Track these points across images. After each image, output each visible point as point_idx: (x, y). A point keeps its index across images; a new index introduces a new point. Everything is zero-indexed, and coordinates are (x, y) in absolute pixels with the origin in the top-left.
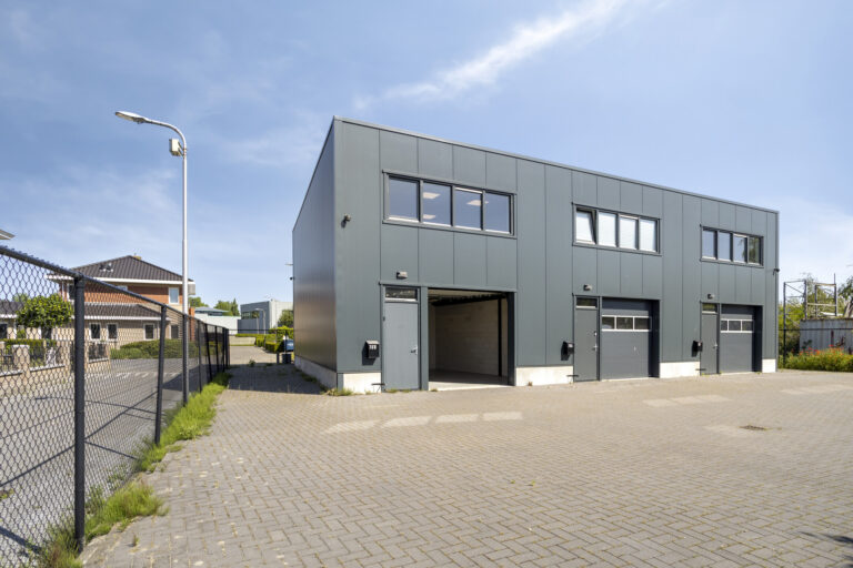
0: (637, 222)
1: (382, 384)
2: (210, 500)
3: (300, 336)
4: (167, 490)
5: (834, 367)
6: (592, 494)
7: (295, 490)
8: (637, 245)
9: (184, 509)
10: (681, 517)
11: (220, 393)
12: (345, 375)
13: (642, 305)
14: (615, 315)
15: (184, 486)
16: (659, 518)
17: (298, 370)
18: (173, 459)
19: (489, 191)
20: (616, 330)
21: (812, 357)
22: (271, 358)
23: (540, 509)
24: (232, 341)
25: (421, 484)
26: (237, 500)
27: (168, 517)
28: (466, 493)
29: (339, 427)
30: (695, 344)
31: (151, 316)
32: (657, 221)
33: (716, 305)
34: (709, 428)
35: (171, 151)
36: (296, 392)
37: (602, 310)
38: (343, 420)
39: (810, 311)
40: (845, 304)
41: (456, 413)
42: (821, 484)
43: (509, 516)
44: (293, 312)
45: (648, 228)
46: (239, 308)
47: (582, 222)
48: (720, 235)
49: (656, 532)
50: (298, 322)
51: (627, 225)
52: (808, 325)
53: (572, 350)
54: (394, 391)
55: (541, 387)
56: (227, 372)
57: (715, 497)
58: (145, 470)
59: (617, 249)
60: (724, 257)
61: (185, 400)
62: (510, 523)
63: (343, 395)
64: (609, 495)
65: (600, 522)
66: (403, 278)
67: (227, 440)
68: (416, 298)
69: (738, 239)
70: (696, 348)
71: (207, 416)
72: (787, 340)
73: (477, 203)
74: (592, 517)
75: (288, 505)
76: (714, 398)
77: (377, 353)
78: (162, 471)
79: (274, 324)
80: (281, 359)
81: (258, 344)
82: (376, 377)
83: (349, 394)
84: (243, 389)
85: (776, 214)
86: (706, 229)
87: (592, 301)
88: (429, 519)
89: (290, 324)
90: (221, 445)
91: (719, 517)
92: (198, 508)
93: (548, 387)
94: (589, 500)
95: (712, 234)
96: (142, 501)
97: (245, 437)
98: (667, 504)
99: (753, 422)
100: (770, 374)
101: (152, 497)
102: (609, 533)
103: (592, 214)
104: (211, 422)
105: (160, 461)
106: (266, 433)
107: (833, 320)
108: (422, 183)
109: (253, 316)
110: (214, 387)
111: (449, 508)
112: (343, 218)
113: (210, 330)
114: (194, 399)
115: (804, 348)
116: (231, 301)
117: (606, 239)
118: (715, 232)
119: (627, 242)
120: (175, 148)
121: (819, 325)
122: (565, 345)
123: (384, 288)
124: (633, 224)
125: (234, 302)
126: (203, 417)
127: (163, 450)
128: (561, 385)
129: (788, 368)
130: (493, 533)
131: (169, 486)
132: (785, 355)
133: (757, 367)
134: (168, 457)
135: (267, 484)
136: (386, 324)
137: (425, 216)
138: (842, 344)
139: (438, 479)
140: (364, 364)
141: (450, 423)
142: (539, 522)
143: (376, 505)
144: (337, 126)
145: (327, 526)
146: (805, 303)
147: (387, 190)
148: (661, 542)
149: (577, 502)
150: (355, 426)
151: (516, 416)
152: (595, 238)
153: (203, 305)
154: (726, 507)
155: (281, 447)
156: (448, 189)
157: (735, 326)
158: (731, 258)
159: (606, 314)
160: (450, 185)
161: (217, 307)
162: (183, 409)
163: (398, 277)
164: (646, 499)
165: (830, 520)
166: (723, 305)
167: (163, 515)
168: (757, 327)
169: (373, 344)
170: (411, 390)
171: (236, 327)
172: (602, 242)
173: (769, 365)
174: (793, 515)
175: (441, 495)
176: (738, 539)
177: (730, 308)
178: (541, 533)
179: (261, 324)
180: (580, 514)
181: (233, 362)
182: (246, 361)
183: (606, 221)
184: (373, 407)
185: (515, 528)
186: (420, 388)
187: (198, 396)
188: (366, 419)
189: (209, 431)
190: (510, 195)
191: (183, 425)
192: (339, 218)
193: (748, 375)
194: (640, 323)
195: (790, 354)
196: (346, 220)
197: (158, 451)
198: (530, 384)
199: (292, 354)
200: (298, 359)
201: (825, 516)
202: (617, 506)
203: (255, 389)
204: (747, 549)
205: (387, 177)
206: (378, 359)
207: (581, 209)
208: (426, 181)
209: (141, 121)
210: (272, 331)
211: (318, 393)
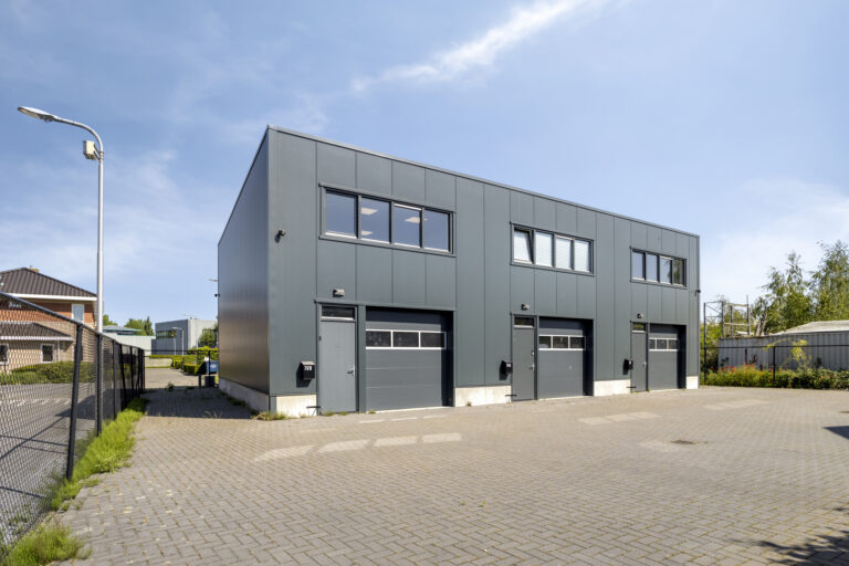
0: (572, 242)
1: (318, 407)
2: (139, 538)
3: (223, 357)
4: (86, 530)
5: (747, 383)
6: (541, 512)
7: (235, 522)
8: (572, 265)
9: (109, 550)
10: (628, 530)
11: (138, 420)
12: (278, 398)
13: (576, 324)
14: (552, 334)
15: (107, 524)
16: (607, 533)
17: (224, 394)
18: (89, 495)
19: (428, 209)
20: (552, 349)
21: (729, 374)
22: (193, 381)
23: (493, 530)
24: (148, 363)
25: (369, 510)
26: (169, 536)
27: (92, 560)
28: (416, 518)
29: (275, 454)
30: (626, 362)
31: (50, 335)
32: (590, 242)
33: (645, 324)
34: (643, 444)
35: (85, 154)
36: (224, 417)
37: (539, 330)
38: (279, 446)
39: (726, 330)
40: (755, 324)
41: (398, 436)
42: (746, 492)
43: (462, 538)
44: (216, 330)
45: (582, 249)
46: (153, 327)
47: (520, 242)
48: (648, 256)
49: (608, 547)
50: (224, 342)
51: (563, 246)
52: (725, 344)
53: (511, 369)
54: (330, 414)
55: (481, 407)
56: (142, 396)
57: (657, 510)
58: (56, 509)
59: (553, 269)
60: (652, 279)
61: (99, 428)
62: (465, 545)
63: (275, 419)
64: (559, 513)
65: (553, 540)
66: (340, 296)
67: (151, 471)
68: (353, 316)
69: (664, 261)
70: (627, 367)
71: (125, 446)
72: (708, 358)
73: (417, 220)
74: (545, 535)
75: (228, 538)
76: (644, 415)
77: (313, 374)
78: (78, 509)
79: (193, 343)
80: (203, 382)
81: (175, 366)
82: (311, 400)
83: (282, 418)
84: (163, 415)
85: (697, 237)
86: (636, 251)
87: (529, 320)
88: (383, 545)
89: (213, 344)
90: (145, 477)
91: (661, 528)
92: (125, 547)
93: (487, 407)
94: (540, 518)
95: (640, 256)
96: (58, 544)
97: (172, 467)
98: (613, 518)
99: (681, 437)
100: (694, 390)
101: (70, 538)
102: (563, 550)
103: (529, 233)
104: (130, 453)
105: (74, 497)
106: (196, 462)
107: (746, 339)
108: (360, 199)
109: (169, 336)
110: (130, 414)
111: (403, 533)
112: (277, 233)
113: (125, 351)
114: (109, 427)
115: (722, 365)
116: (145, 319)
117: (543, 259)
118: (644, 253)
119: (563, 262)
120: (90, 149)
121: (735, 343)
122: (503, 364)
123: (320, 307)
124: (569, 244)
125: (148, 320)
126: (119, 447)
127: (77, 485)
128: (499, 405)
129: (709, 384)
130: (449, 556)
131: (88, 525)
132: (706, 372)
133: (681, 384)
134: (83, 493)
135: (202, 517)
136: (322, 344)
137: (363, 233)
138: (754, 361)
139: (386, 504)
140: (299, 385)
141: (393, 447)
142: (493, 543)
143: (325, 534)
144: (271, 136)
145: (275, 559)
146: (721, 323)
147: (324, 205)
148: (611, 555)
149: (529, 521)
150: (293, 451)
151: (456, 437)
152: (532, 258)
153: (110, 323)
154: (667, 519)
155: (214, 476)
156: (387, 205)
157: (662, 344)
158: (658, 279)
159: (543, 333)
160: (389, 201)
161: (127, 326)
162: (97, 440)
163: (335, 295)
164: (594, 515)
165: (758, 526)
166: (652, 325)
167: (84, 558)
168: (681, 345)
169: (308, 365)
170: (349, 412)
171: (150, 348)
172: (538, 262)
173: (692, 382)
174: (726, 524)
175: (392, 520)
176: (680, 549)
177: (658, 327)
178: (498, 554)
179: (179, 344)
180: (532, 532)
181: (148, 385)
182: (164, 385)
183: (542, 241)
184: (309, 431)
185: (470, 549)
186: (358, 410)
187: (112, 424)
188: (304, 444)
189: (129, 462)
190: (449, 213)
191: (98, 456)
192: (273, 232)
193: (675, 391)
194: (575, 342)
195: (710, 371)
196: (280, 234)
197: (71, 487)
198: (469, 405)
199: (216, 377)
200: (223, 382)
201: (752, 522)
202: (567, 523)
203: (178, 415)
204: (690, 558)
205: (324, 190)
206: (314, 381)
207: (519, 229)
208: (365, 196)
209: (49, 118)
210: (192, 352)
211: (249, 418)
